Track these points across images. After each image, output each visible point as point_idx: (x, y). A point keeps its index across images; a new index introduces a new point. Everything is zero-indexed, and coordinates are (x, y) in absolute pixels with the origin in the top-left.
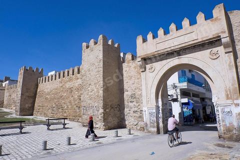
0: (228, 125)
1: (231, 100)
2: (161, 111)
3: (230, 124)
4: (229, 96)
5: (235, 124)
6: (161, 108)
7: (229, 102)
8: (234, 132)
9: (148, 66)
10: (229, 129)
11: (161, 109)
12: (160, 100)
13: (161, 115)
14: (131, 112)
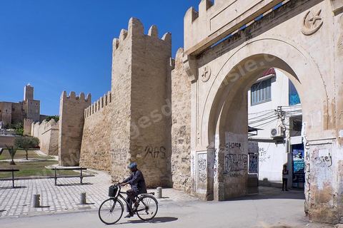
0: (321, 188)
1: (333, 131)
2: (217, 158)
3: (325, 185)
4: (331, 121)
5: (335, 186)
6: (218, 151)
7: (329, 134)
8: (331, 203)
9: (201, 70)
10: (322, 195)
11: (217, 155)
12: (217, 136)
13: (217, 165)
14: (180, 160)
